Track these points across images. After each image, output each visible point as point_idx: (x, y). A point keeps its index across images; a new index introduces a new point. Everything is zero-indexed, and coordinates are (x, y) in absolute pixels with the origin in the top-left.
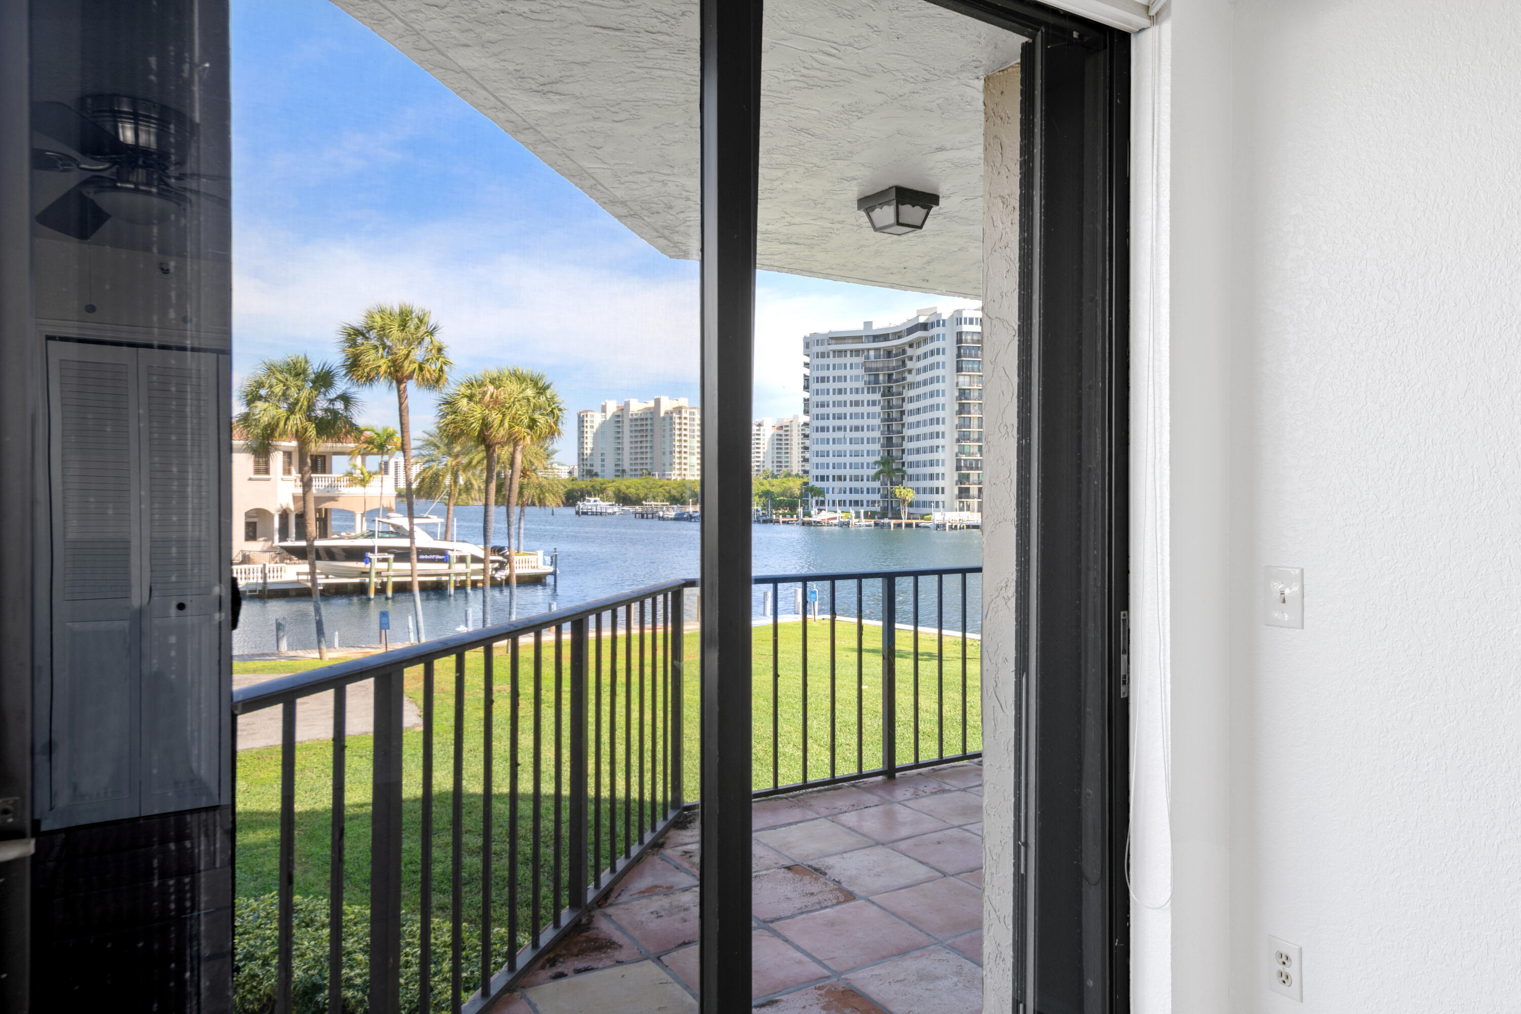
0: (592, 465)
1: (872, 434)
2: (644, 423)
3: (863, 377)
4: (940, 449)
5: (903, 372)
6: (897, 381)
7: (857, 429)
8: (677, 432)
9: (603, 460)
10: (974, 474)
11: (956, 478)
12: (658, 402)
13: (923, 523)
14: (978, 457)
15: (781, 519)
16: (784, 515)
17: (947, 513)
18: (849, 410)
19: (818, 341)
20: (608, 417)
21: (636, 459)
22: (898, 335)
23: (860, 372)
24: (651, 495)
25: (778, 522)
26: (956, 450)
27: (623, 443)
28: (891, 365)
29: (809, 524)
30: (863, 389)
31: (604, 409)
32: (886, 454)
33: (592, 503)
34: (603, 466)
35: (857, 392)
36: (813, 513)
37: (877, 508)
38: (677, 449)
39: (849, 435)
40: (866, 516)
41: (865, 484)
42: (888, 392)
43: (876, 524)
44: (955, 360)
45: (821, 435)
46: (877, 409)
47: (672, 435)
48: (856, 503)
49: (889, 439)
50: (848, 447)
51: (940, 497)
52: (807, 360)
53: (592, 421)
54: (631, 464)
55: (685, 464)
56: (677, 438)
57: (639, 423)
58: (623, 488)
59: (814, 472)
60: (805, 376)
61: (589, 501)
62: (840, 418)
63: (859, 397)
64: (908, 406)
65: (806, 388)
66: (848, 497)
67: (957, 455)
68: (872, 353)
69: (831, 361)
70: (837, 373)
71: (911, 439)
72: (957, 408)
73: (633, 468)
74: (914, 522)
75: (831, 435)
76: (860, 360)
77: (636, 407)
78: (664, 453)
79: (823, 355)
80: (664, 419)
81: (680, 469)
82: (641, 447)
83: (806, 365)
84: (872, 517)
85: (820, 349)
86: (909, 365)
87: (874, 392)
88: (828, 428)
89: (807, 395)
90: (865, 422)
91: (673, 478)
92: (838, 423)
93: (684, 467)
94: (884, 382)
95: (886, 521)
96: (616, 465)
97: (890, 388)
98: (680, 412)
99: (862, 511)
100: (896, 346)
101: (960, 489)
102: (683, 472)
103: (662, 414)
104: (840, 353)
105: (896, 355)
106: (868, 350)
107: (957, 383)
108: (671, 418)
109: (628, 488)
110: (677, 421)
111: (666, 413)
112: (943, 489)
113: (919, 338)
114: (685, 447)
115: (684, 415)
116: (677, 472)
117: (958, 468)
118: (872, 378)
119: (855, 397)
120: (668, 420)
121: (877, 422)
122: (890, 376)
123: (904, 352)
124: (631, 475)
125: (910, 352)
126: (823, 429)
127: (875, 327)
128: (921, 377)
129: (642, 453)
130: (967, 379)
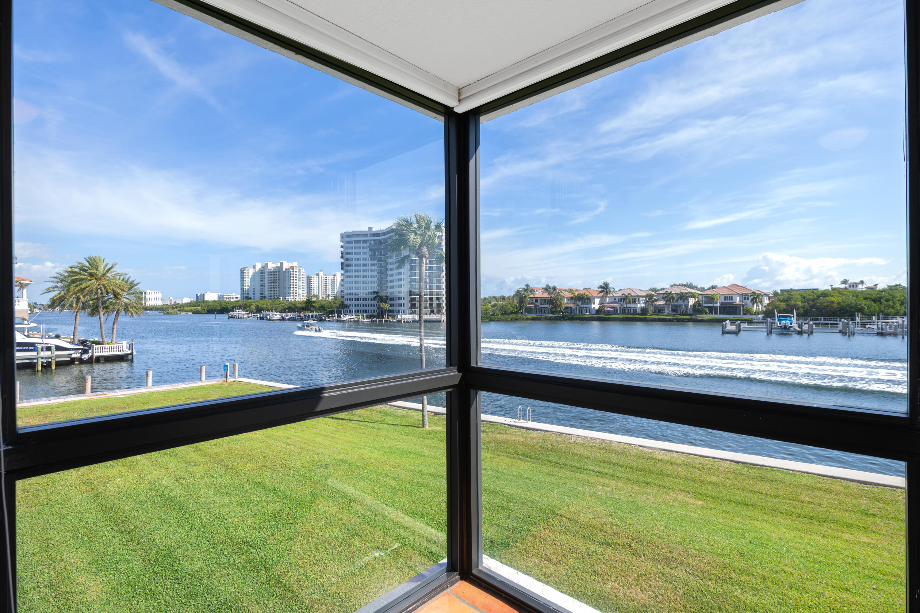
0: (248, 294)
1: (373, 279)
2: (275, 274)
3: (368, 253)
4: (402, 286)
5: (387, 251)
6: (384, 255)
7: (366, 277)
8: (292, 278)
9: (254, 291)
10: (417, 298)
11: (409, 299)
12: (282, 264)
13: (392, 320)
14: (419, 290)
15: (327, 319)
16: (329, 317)
17: (403, 315)
18: (362, 268)
19: (347, 235)
20: (257, 270)
21: (271, 291)
22: (384, 234)
23: (367, 250)
24: (274, 308)
25: (325, 320)
26: (409, 287)
27: (264, 283)
28: (381, 248)
29: (340, 321)
30: (368, 258)
31: (254, 267)
32: (379, 288)
33: (237, 312)
34: (254, 294)
35: (366, 260)
36: (341, 316)
37: (376, 314)
38: (292, 286)
39: (362, 279)
40: (367, 317)
41: (370, 302)
42: (380, 260)
43: (371, 321)
45: (349, 279)
46: (375, 268)
47: (289, 280)
48: (366, 311)
49: (381, 282)
50: (361, 285)
51: (403, 308)
52: (342, 244)
53: (248, 273)
54: (269, 293)
55: (296, 293)
56: (292, 281)
57: (272, 274)
58: (260, 305)
59: (346, 297)
60: (341, 252)
61: (236, 311)
62: (358, 272)
63: (367, 262)
64: (388, 267)
65: (342, 257)
66: (362, 308)
67: (410, 289)
68: (373, 242)
69: (353, 245)
70: (357, 251)
71: (390, 281)
72: (410, 268)
73: (270, 295)
74: (389, 319)
75: (354, 279)
76: (367, 245)
77: (271, 266)
78: (285, 288)
79: (350, 242)
80: (285, 272)
81: (293, 296)
82: (274, 285)
83: (342, 247)
84: (370, 318)
85: (348, 239)
86: (389, 248)
87: (374, 260)
88: (352, 276)
89: (343, 261)
90: (370, 274)
91: (290, 300)
92: (357, 274)
93: (295, 295)
94: (378, 256)
95: (375, 319)
96: (261, 294)
97: (381, 258)
98: (293, 269)
99: (365, 315)
100: (383, 239)
101: (411, 304)
102: (295, 297)
103: (284, 270)
104: (357, 242)
105: (383, 243)
106: (371, 240)
107: (410, 257)
108: (289, 272)
109: (263, 305)
110: (292, 273)
111: (286, 269)
112: (404, 304)
114: (296, 285)
115: (295, 270)
116: (292, 297)
117: (410, 295)
118: (373, 254)
119: (365, 262)
120: (287, 273)
121: (375, 273)
122: (381, 253)
123: (387, 242)
124: (269, 299)
126: (350, 277)
127: (374, 230)
129: (274, 288)
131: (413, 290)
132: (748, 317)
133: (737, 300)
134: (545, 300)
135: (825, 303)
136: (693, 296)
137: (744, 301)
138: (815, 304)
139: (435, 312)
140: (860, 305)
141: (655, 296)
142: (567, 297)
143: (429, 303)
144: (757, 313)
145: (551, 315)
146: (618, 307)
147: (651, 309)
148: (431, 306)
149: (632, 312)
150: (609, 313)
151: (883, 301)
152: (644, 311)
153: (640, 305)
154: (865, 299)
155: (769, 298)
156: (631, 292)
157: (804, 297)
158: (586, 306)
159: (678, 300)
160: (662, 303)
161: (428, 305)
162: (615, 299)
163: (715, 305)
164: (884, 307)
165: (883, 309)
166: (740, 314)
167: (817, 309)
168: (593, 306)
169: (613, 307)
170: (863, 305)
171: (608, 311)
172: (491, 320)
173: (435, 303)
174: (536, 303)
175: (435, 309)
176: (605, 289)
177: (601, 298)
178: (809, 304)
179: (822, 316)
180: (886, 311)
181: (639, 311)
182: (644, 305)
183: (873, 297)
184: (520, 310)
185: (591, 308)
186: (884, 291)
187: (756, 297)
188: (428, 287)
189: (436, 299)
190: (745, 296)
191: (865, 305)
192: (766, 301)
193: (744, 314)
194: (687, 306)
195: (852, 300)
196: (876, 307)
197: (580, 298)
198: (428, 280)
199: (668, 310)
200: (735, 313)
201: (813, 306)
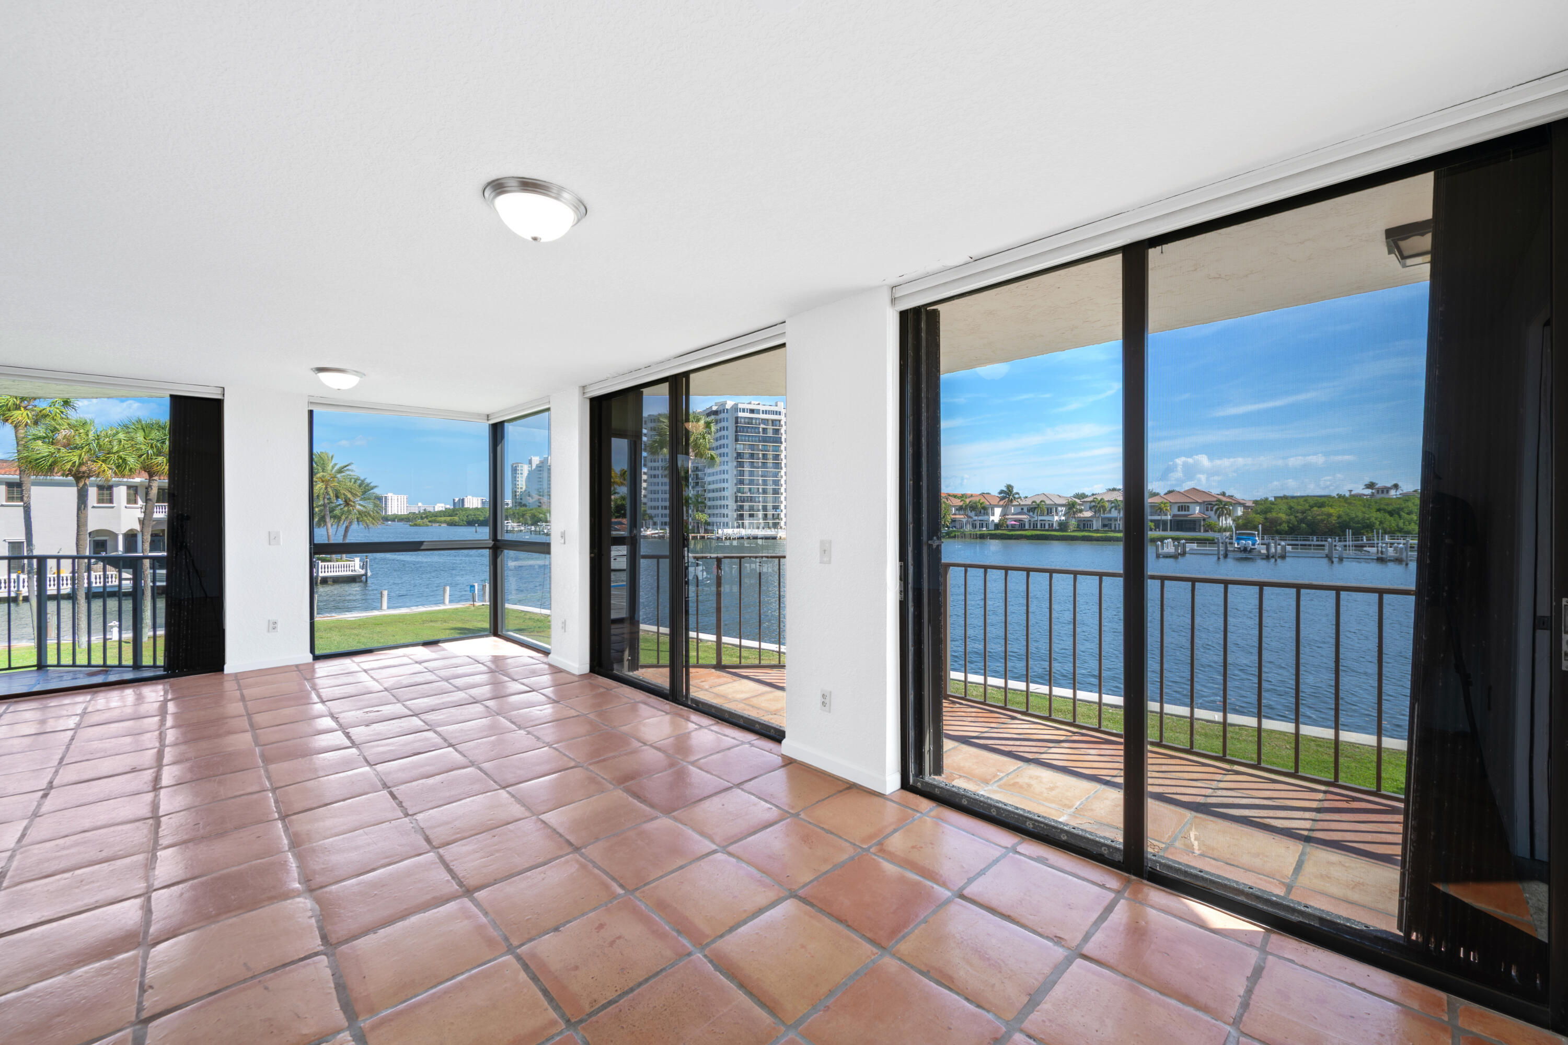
0: (521, 499)
4: (726, 490)
9: (529, 496)
10: (747, 505)
11: (735, 507)
14: (749, 494)
17: (726, 530)
19: (651, 420)
26: (735, 490)
31: (530, 462)
32: (694, 492)
34: (530, 499)
36: (642, 530)
44: (734, 434)
49: (696, 483)
51: (726, 520)
53: (522, 470)
67: (736, 494)
72: (735, 464)
96: (539, 499)
101: (738, 515)
109: (541, 513)
112: (727, 514)
117: (736, 501)
130: (742, 446)
131: (740, 495)
132: (1210, 535)
133: (1196, 511)
135: (1319, 515)
137: (1206, 513)
138: (1306, 518)
139: (771, 525)
140: (1368, 519)
141: (1080, 505)
142: (954, 506)
143: (762, 512)
144: (1225, 530)
146: (1027, 520)
147: (1073, 523)
148: (765, 516)
149: (1047, 527)
150: (1013, 528)
151: (1403, 514)
152: (1063, 526)
153: (1057, 518)
154: (1379, 510)
156: (1045, 499)
157: (1291, 508)
158: (980, 518)
159: (1110, 511)
160: (1088, 514)
161: (761, 516)
162: (1022, 509)
163: (1164, 518)
164: (1404, 523)
165: (1401, 525)
166: (1200, 531)
167: (1308, 525)
168: (992, 518)
169: (1020, 520)
170: (1373, 519)
171: (1013, 526)
173: (770, 513)
175: (771, 523)
176: (1008, 494)
177: (1005, 507)
178: (1296, 517)
180: (1406, 529)
181: (1056, 525)
182: (1063, 518)
183: (1390, 508)
185: (988, 520)
187: (1220, 506)
188: (760, 490)
190: (1207, 506)
191: (1376, 519)
192: (1240, 512)
193: (1206, 531)
195: (1358, 513)
196: (1391, 522)
197: (973, 507)
198: (760, 482)
199: (1096, 525)
200: (1194, 530)
201: (1302, 521)
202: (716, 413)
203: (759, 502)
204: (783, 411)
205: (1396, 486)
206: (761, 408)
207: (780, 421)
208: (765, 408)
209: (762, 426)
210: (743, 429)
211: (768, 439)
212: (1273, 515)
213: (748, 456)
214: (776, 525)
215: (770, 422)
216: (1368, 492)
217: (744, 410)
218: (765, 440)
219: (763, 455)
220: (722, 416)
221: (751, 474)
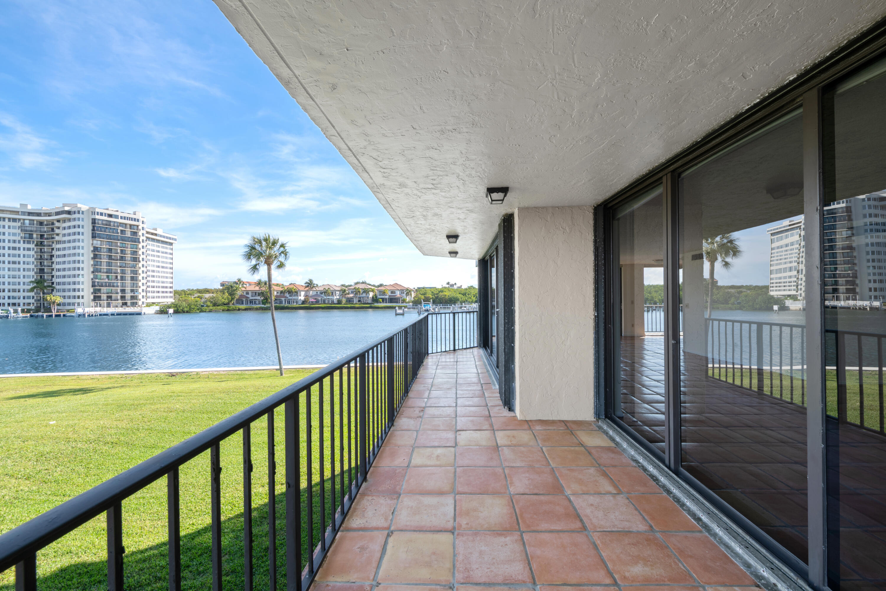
1: (27, 266)
3: (19, 234)
4: (81, 276)
5: (53, 234)
6: (47, 239)
7: (14, 263)
10: (104, 289)
11: (92, 290)
13: (68, 314)
14: (107, 281)
17: (86, 309)
18: (6, 252)
22: (48, 214)
23: (17, 231)
26: (92, 276)
28: (42, 230)
30: (19, 241)
32: (39, 277)
35: (14, 242)
37: (32, 307)
39: (7, 266)
40: (23, 311)
41: (22, 294)
42: (40, 244)
43: (31, 316)
44: (91, 232)
46: (32, 253)
48: (14, 304)
49: (42, 270)
50: (6, 273)
51: (81, 301)
63: (17, 245)
64: (55, 253)
66: (7, 301)
67: (92, 279)
68: (27, 222)
71: (59, 270)
72: (92, 256)
74: (62, 314)
76: (18, 224)
84: (28, 311)
86: (57, 231)
87: (29, 242)
90: (21, 259)
94: (37, 238)
95: (40, 314)
97: (42, 242)
99: (19, 309)
100: (47, 220)
101: (95, 297)
105: (46, 225)
106: (24, 220)
107: (92, 244)
112: (83, 296)
113: (65, 218)
117: (93, 286)
118: (27, 236)
119: (12, 245)
121: (31, 260)
122: (42, 235)
123: (53, 224)
125: (57, 224)
127: (29, 207)
128: (67, 238)
130: (99, 242)
131: (97, 280)
132: (404, 304)
133: (398, 294)
134: (256, 293)
135: (441, 295)
136: (373, 291)
137: (402, 294)
138: (438, 297)
139: (129, 304)
140: (457, 297)
141: (346, 290)
142: (277, 291)
143: (120, 294)
144: (409, 302)
145: (263, 306)
147: (344, 300)
148: (123, 298)
149: (326, 302)
150: (312, 303)
152: (339, 302)
153: (336, 297)
154: (458, 293)
155: (414, 292)
156: (330, 287)
157: (433, 292)
158: (294, 298)
159: (362, 294)
160: (351, 295)
161: (119, 298)
162: (317, 293)
163: (386, 297)
166: (400, 303)
168: (300, 298)
169: (316, 299)
171: (312, 302)
172: (202, 311)
173: (128, 295)
174: (247, 296)
175: (129, 302)
176: (310, 285)
177: (306, 291)
178: (435, 296)
179: (441, 303)
181: (335, 301)
182: (338, 297)
183: (462, 293)
184: (231, 301)
185: (298, 299)
186: (466, 289)
187: (408, 292)
188: (119, 278)
189: (129, 291)
190: (402, 291)
192: (413, 295)
193: (402, 303)
194: (368, 297)
196: (464, 298)
197: (290, 292)
198: (119, 271)
199: (356, 300)
200: (397, 302)
201: (437, 298)
202: (69, 213)
203: (118, 286)
204: (141, 220)
205: (455, 284)
206: (120, 214)
207: (138, 226)
208: (123, 215)
209: (120, 228)
210: (101, 229)
211: (126, 239)
212: (427, 295)
213: (105, 250)
214: (134, 304)
215: (128, 226)
216: (447, 286)
217: (101, 214)
218: (123, 239)
219: (121, 250)
220: (76, 216)
221: (109, 264)
